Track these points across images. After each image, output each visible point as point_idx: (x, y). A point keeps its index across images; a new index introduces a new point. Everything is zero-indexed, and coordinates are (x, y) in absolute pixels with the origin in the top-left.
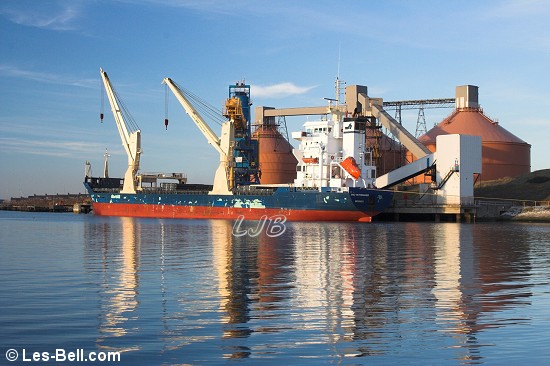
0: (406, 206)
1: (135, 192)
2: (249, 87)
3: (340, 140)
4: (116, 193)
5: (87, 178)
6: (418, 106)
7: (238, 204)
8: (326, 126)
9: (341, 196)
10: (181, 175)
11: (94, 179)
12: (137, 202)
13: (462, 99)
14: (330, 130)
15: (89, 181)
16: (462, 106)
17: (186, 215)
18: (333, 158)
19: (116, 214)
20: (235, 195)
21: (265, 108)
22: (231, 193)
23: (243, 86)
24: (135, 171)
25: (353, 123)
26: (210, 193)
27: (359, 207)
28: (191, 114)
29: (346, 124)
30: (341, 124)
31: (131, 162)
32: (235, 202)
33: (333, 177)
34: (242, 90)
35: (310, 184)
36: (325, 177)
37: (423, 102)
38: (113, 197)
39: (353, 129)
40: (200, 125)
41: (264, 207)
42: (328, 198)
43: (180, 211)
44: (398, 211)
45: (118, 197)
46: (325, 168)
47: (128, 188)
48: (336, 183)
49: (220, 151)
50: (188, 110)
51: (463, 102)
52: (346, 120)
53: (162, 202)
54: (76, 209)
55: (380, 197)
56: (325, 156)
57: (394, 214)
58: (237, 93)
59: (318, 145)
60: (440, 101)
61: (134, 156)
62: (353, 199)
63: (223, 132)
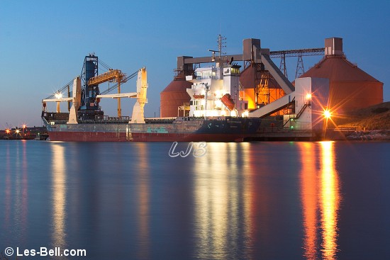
0: (272, 132)
1: (77, 123)
4: (65, 123)
5: (43, 113)
6: (297, 54)
7: (149, 130)
8: (211, 71)
11: (49, 114)
13: (330, 48)
15: (45, 115)
16: (330, 53)
17: (113, 139)
20: (147, 124)
21: (185, 58)
22: (144, 123)
23: (94, 57)
26: (130, 122)
29: (225, 69)
37: (301, 51)
38: (62, 126)
41: (167, 132)
42: (211, 125)
45: (66, 126)
46: (209, 102)
47: (72, 120)
51: (330, 51)
53: (97, 130)
56: (209, 93)
57: (264, 137)
60: (314, 50)
62: (229, 125)
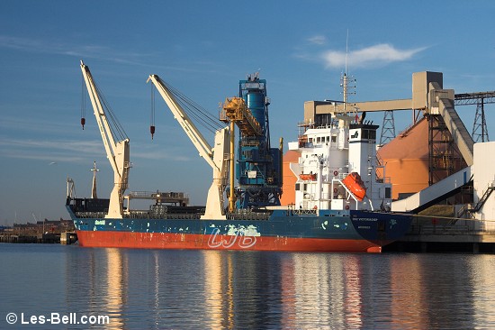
0: (434, 233)
1: (121, 217)
2: (264, 82)
3: (346, 151)
4: (101, 218)
5: (69, 200)
7: (232, 231)
8: (329, 135)
9: (341, 221)
10: (182, 195)
11: (78, 201)
12: (123, 229)
14: (334, 139)
15: (72, 202)
17: (175, 245)
18: (336, 174)
19: (100, 244)
20: (229, 221)
21: (316, 103)
22: (224, 218)
23: (256, 80)
24: (123, 190)
25: (359, 131)
26: (202, 218)
27: (364, 234)
28: (180, 120)
29: (352, 132)
30: (346, 132)
31: (117, 180)
32: (228, 229)
33: (336, 197)
34: (256, 86)
35: (310, 207)
36: (326, 197)
38: (97, 223)
39: (359, 138)
40: (191, 134)
41: (259, 235)
42: (326, 223)
43: (170, 240)
44: (424, 239)
45: (103, 223)
46: (326, 187)
47: (114, 212)
48: (338, 205)
49: (213, 166)
50: (178, 115)
52: (352, 127)
53: (151, 229)
54: (63, 239)
55: (393, 222)
56: (326, 172)
57: (419, 243)
58: (251, 91)
59: (316, 159)
61: (121, 172)
62: (356, 224)
63: (216, 142)
